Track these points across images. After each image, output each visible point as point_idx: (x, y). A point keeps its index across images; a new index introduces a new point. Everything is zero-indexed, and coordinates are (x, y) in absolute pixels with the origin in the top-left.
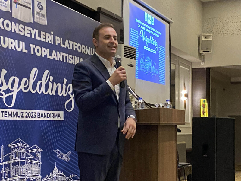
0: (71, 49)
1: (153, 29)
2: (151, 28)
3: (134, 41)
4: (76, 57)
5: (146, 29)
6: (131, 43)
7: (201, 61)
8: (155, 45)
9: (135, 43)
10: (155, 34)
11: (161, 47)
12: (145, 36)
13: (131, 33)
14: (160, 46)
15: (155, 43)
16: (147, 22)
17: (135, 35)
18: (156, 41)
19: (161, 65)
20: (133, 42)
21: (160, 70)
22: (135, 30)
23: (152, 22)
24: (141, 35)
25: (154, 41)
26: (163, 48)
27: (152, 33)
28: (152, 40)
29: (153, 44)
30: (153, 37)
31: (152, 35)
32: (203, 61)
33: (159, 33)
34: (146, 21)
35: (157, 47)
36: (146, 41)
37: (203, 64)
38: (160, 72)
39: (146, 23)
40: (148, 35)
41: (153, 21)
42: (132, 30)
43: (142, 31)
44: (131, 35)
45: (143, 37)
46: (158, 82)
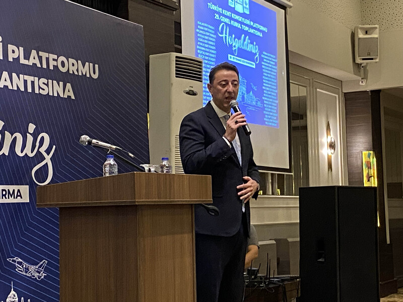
0: (45, 66)
1: (247, 22)
2: (243, 19)
3: (207, 46)
4: (55, 82)
5: (232, 22)
6: (200, 50)
7: (360, 78)
8: (254, 51)
9: (208, 50)
10: (252, 31)
11: (267, 56)
12: (230, 35)
13: (198, 30)
14: (266, 53)
15: (253, 49)
16: (234, 8)
17: (208, 34)
18: (255, 43)
19: (268, 89)
20: (203, 49)
21: (266, 99)
22: (206, 25)
23: (246, 8)
24: (222, 33)
25: (252, 43)
26: (272, 56)
27: (246, 28)
28: (246, 43)
29: (249, 49)
30: (247, 37)
31: (246, 33)
32: (365, 78)
33: (262, 28)
34: (233, 6)
35: (257, 56)
36: (233, 45)
37: (364, 84)
38: (266, 104)
39: (233, 10)
40: (237, 33)
41: (248, 6)
42: (200, 25)
43: (223, 26)
44: (198, 35)
45: (226, 37)
46: (263, 123)
